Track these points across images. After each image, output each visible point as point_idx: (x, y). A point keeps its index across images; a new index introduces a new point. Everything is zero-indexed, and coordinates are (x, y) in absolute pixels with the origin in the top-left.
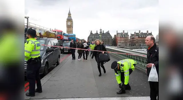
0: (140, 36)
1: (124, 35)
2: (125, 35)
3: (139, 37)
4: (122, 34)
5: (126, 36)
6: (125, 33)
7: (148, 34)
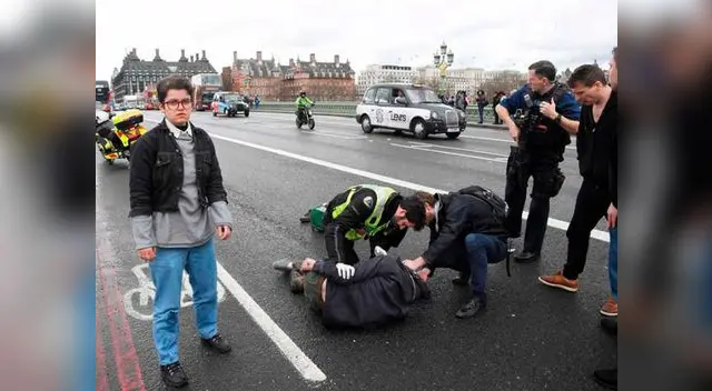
0: (316, 75)
1: (261, 68)
2: (263, 69)
3: (312, 77)
4: (252, 64)
5: (269, 72)
6: (264, 62)
7: (338, 66)
